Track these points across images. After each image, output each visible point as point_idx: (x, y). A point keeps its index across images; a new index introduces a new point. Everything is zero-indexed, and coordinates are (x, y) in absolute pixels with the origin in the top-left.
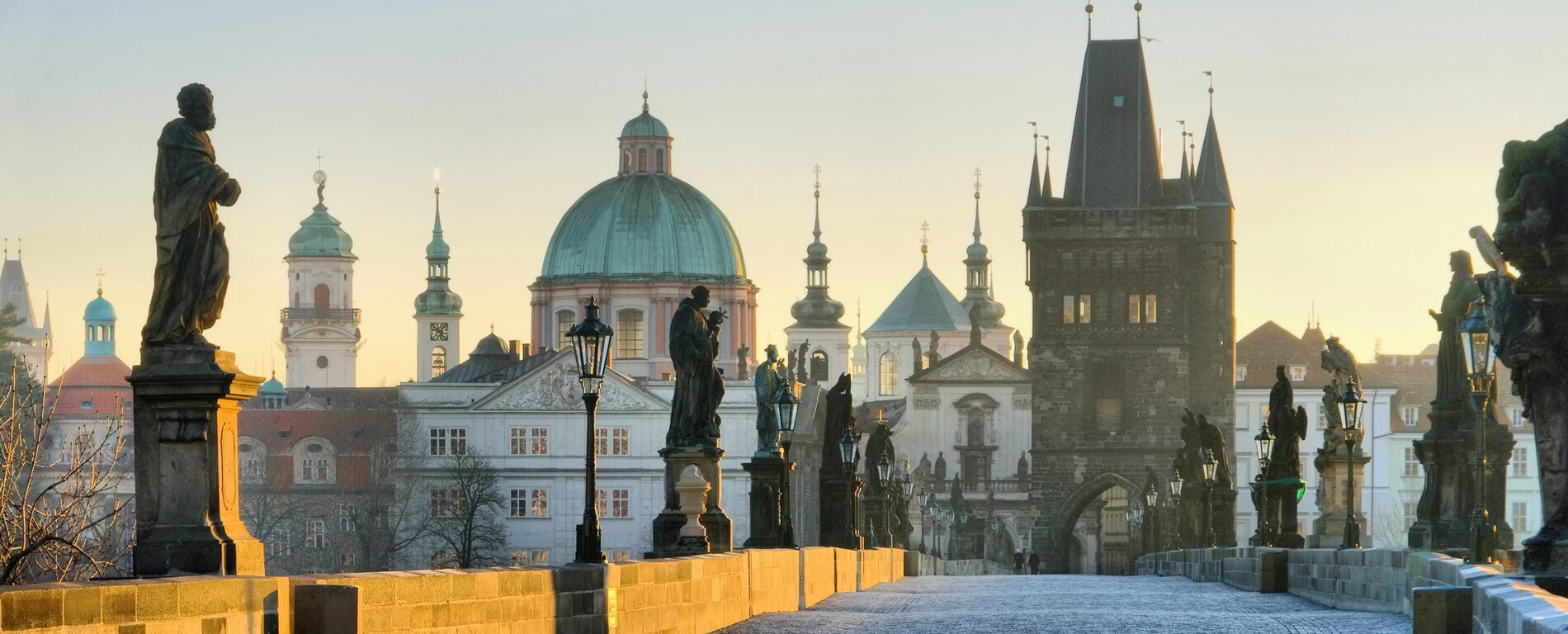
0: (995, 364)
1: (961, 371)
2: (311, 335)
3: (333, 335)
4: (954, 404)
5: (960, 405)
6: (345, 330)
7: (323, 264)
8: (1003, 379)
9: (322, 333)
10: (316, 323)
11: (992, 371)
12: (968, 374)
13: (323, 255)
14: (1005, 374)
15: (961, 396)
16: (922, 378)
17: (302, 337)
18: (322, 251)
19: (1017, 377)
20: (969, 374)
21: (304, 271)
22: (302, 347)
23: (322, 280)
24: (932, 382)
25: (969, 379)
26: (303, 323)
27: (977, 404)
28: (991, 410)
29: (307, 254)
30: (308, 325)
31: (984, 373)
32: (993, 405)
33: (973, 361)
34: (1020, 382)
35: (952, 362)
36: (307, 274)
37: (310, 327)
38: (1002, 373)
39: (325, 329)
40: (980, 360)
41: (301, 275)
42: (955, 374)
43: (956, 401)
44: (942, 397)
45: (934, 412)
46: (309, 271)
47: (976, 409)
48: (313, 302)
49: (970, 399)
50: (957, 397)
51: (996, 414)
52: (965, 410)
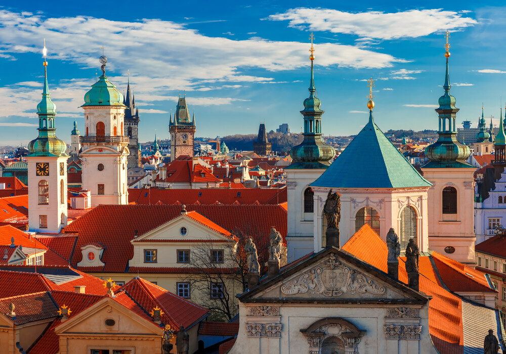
0: (358, 276)
1: (312, 286)
2: (94, 152)
3: (107, 152)
4: (303, 331)
5: (311, 332)
6: (113, 149)
7: (100, 110)
8: (371, 296)
9: (101, 150)
10: (96, 145)
11: (356, 285)
12: (321, 291)
13: (100, 104)
14: (374, 290)
15: (311, 321)
16: (257, 296)
17: (89, 153)
18: (100, 103)
19: (391, 294)
20: (323, 289)
21: (90, 114)
22: (89, 159)
23: (100, 120)
24: (270, 301)
25: (322, 297)
26: (89, 145)
27: (334, 331)
28: (353, 341)
29: (91, 104)
30: (92, 146)
31: (344, 289)
32: (356, 332)
33: (328, 273)
34: (394, 302)
35: (298, 274)
36: (92, 116)
37: (93, 147)
38: (369, 288)
39: (102, 149)
40: (337, 271)
41: (89, 117)
42: (304, 290)
43: (306, 327)
44: (285, 321)
45: (275, 342)
46: (93, 114)
47: (333, 338)
48: (96, 132)
49: (325, 325)
50: (306, 322)
51: (361, 346)
52: (316, 340)
